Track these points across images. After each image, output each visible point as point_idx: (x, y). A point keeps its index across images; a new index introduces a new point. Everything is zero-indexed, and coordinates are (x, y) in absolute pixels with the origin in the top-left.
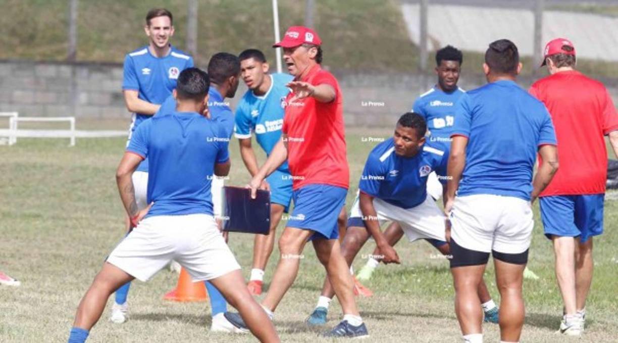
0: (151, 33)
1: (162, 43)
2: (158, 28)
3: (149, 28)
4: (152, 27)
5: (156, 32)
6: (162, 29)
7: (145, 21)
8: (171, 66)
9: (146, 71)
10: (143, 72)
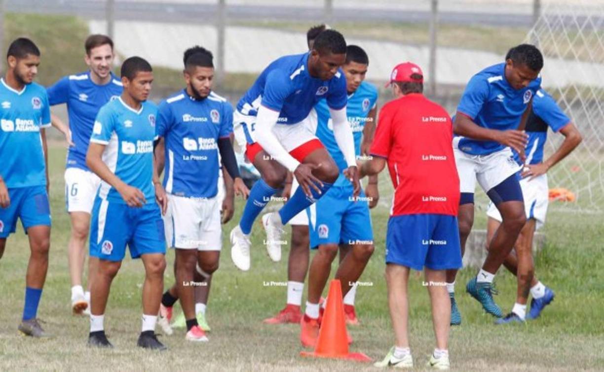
0: (91, 63)
1: (103, 74)
2: (99, 58)
3: (89, 57)
4: (93, 56)
5: (97, 62)
6: (104, 59)
7: (83, 50)
8: (114, 94)
9: (83, 97)
10: (81, 97)
